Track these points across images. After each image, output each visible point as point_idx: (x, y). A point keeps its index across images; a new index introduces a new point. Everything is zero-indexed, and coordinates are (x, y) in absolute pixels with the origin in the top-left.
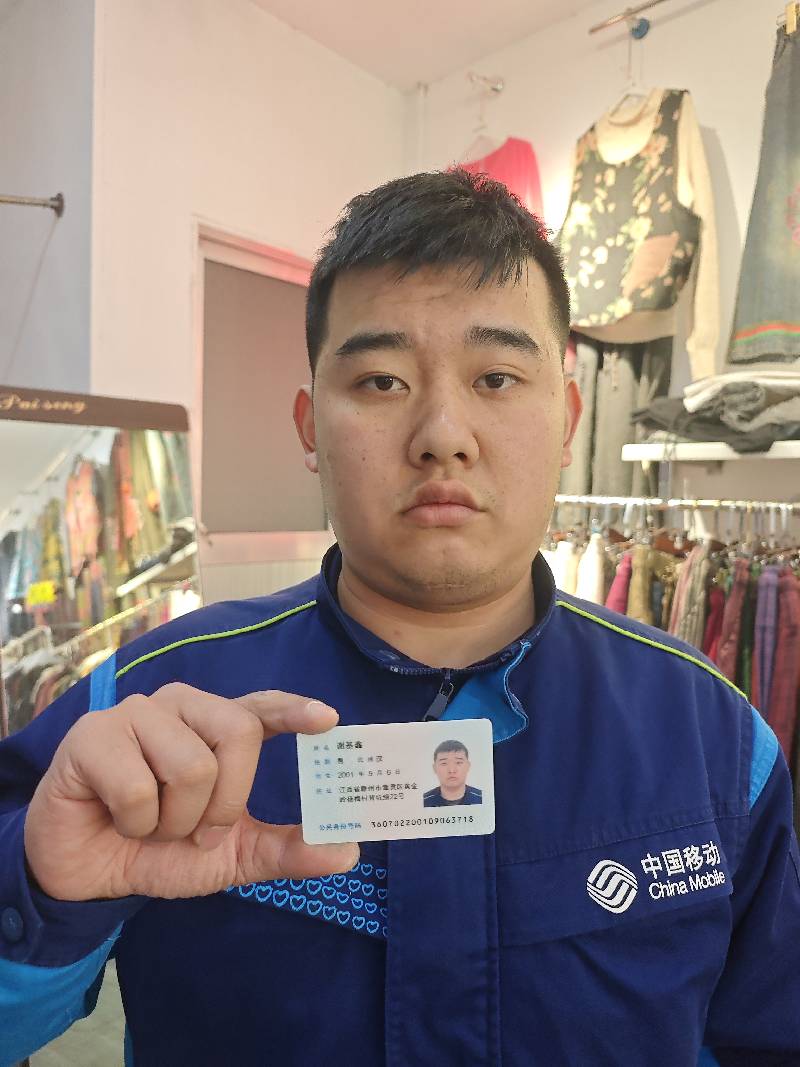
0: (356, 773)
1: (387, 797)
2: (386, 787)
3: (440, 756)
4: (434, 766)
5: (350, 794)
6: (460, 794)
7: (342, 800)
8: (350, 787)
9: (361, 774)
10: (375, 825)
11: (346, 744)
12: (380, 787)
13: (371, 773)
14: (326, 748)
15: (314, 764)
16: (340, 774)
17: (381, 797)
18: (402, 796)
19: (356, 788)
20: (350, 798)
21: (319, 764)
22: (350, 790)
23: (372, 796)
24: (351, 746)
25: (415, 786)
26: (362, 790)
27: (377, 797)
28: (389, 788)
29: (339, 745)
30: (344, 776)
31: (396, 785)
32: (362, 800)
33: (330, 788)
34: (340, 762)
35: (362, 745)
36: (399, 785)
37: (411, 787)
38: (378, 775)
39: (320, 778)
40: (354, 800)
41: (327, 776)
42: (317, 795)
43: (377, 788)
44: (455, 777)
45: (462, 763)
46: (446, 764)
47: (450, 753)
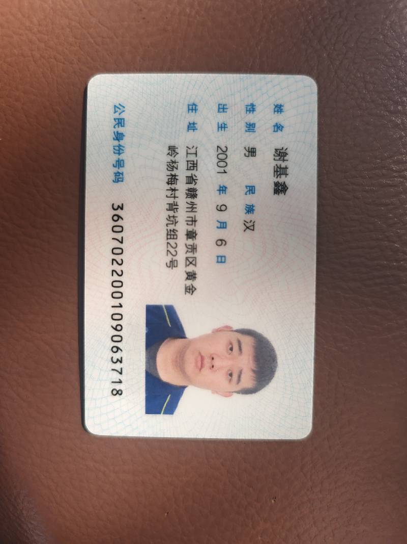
0: (224, 180)
1: (172, 234)
2: (191, 235)
4: (228, 329)
5: (182, 165)
6: (166, 374)
7: (172, 150)
8: (197, 167)
9: (223, 189)
10: (117, 209)
11: (283, 165)
12: (192, 225)
13: (223, 208)
14: (278, 128)
15: (249, 101)
16: (224, 149)
17: (173, 224)
18: (172, 264)
19: (195, 178)
20: (176, 166)
21: (248, 112)
22: (190, 167)
23: (176, 207)
24: (279, 173)
25: (190, 290)
26: (189, 190)
27: (174, 217)
28: (190, 242)
29: (284, 151)
30: (220, 156)
31: (196, 255)
32: (169, 187)
33: (197, 129)
34: (249, 152)
35: (280, 194)
36: (193, 260)
37: (189, 283)
38: (218, 221)
39: (219, 112)
40: (169, 173)
41: (222, 125)
42: (186, 103)
43: (190, 219)
44: (202, 366)
45: (230, 381)
46: (230, 351)
47: (251, 359)
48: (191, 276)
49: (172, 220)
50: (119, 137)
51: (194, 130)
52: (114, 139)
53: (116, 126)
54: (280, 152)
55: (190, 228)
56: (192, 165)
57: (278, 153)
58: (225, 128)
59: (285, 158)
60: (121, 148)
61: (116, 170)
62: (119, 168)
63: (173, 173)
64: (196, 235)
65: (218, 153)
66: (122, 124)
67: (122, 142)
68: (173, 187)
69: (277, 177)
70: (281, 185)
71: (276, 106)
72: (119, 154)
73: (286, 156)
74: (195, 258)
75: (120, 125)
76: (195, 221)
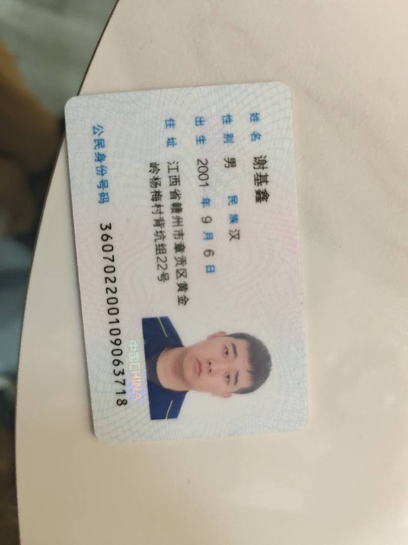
0: (207, 192)
1: (161, 249)
2: (179, 248)
3: (242, 345)
4: (222, 334)
5: (165, 181)
7: (154, 167)
8: (179, 181)
9: (206, 202)
10: (106, 229)
11: (263, 173)
12: (179, 238)
13: (208, 220)
14: (255, 136)
15: (225, 112)
16: (204, 162)
17: (161, 239)
18: (164, 277)
19: (178, 193)
20: (158, 182)
21: (225, 123)
22: (173, 182)
23: (163, 222)
24: (259, 181)
25: (183, 301)
26: (174, 205)
27: (161, 232)
28: (179, 255)
29: (263, 159)
30: (201, 169)
31: (186, 267)
32: (154, 203)
33: (176, 144)
34: (229, 162)
35: (262, 201)
36: (183, 272)
37: (181, 294)
38: (204, 233)
39: (196, 125)
40: (153, 190)
41: (200, 138)
42: (164, 119)
43: (178, 233)
44: (200, 371)
45: (228, 382)
46: (226, 355)
47: (246, 360)
48: (183, 287)
49: (160, 235)
50: (100, 158)
51: (173, 145)
52: (95, 160)
53: (97, 147)
54: (259, 160)
55: (178, 242)
56: (174, 181)
57: (257, 161)
58: (203, 140)
59: (265, 166)
60: (104, 168)
61: (101, 191)
62: (103, 189)
63: (157, 189)
64: (184, 248)
65: (199, 166)
66: (103, 145)
67: (104, 163)
68: (158, 203)
69: (258, 186)
70: (262, 192)
71: (252, 115)
72: (102, 175)
73: (265, 163)
74: (185, 270)
75: (100, 145)
76: (182, 234)
